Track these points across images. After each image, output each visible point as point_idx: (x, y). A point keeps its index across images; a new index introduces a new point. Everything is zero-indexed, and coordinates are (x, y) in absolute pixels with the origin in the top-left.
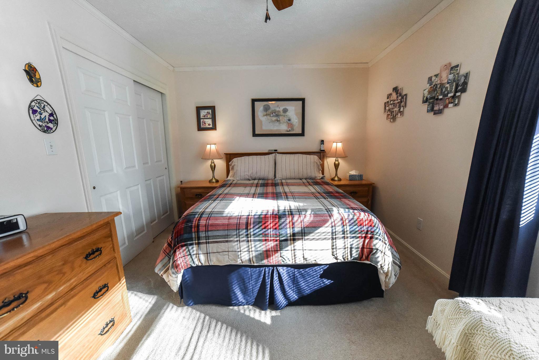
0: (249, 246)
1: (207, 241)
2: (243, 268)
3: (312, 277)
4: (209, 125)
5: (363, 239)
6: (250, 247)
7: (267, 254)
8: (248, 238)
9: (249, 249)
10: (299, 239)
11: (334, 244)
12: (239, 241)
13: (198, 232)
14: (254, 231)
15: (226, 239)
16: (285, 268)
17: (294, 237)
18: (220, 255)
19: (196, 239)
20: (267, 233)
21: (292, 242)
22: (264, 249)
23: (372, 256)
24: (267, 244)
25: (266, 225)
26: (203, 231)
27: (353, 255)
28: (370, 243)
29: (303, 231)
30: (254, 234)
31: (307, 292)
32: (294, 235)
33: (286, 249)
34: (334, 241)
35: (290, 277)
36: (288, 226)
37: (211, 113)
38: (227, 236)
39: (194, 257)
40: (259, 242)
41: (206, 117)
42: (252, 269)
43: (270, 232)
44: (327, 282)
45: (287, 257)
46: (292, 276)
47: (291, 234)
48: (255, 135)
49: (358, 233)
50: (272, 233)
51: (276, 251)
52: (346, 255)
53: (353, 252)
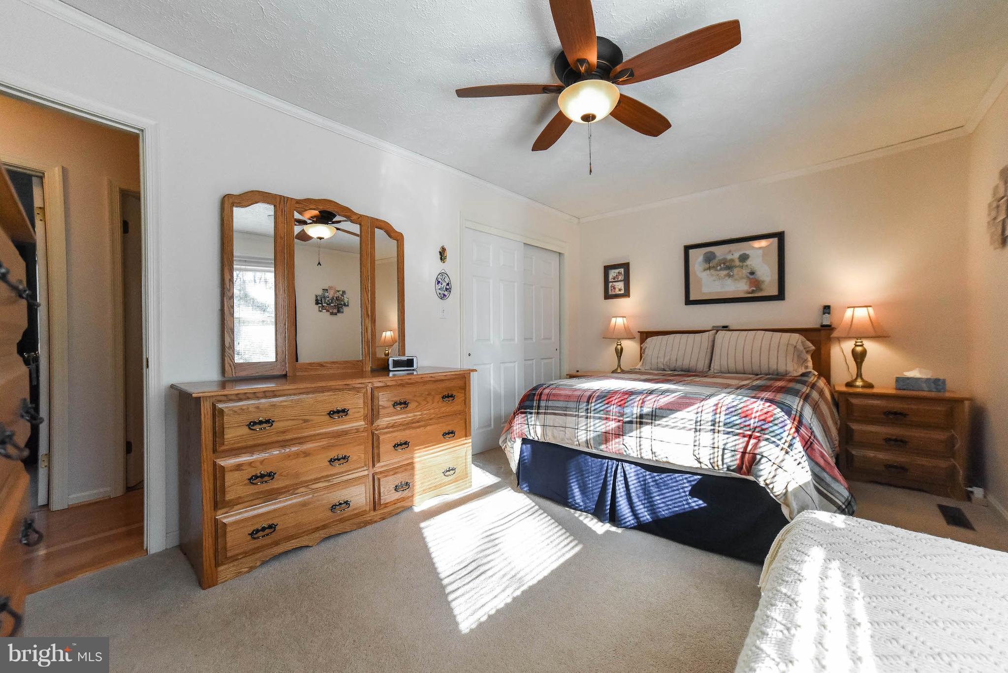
0: (587, 424)
1: (546, 411)
2: (583, 455)
3: (670, 490)
4: (620, 290)
5: (746, 439)
6: (589, 425)
7: (605, 437)
8: (588, 413)
9: (587, 428)
10: (647, 424)
11: (697, 438)
12: (577, 416)
13: (539, 400)
14: (595, 405)
15: (564, 412)
16: (633, 466)
17: (641, 420)
18: (557, 430)
19: (536, 408)
20: (609, 409)
21: (638, 425)
22: (604, 430)
23: (755, 467)
24: (608, 424)
25: (610, 400)
26: (543, 400)
27: (725, 461)
28: (756, 446)
29: (654, 413)
30: (594, 410)
31: (663, 513)
32: (641, 416)
33: (631, 434)
34: (698, 433)
35: (639, 482)
36: (636, 404)
37: (623, 273)
38: (566, 409)
39: (531, 427)
40: (598, 421)
41: (616, 280)
42: (593, 459)
43: (613, 409)
44: (693, 504)
45: (630, 446)
46: (643, 481)
47: (638, 415)
48: (688, 302)
49: (738, 427)
51: (618, 435)
52: (716, 459)
53: (725, 456)
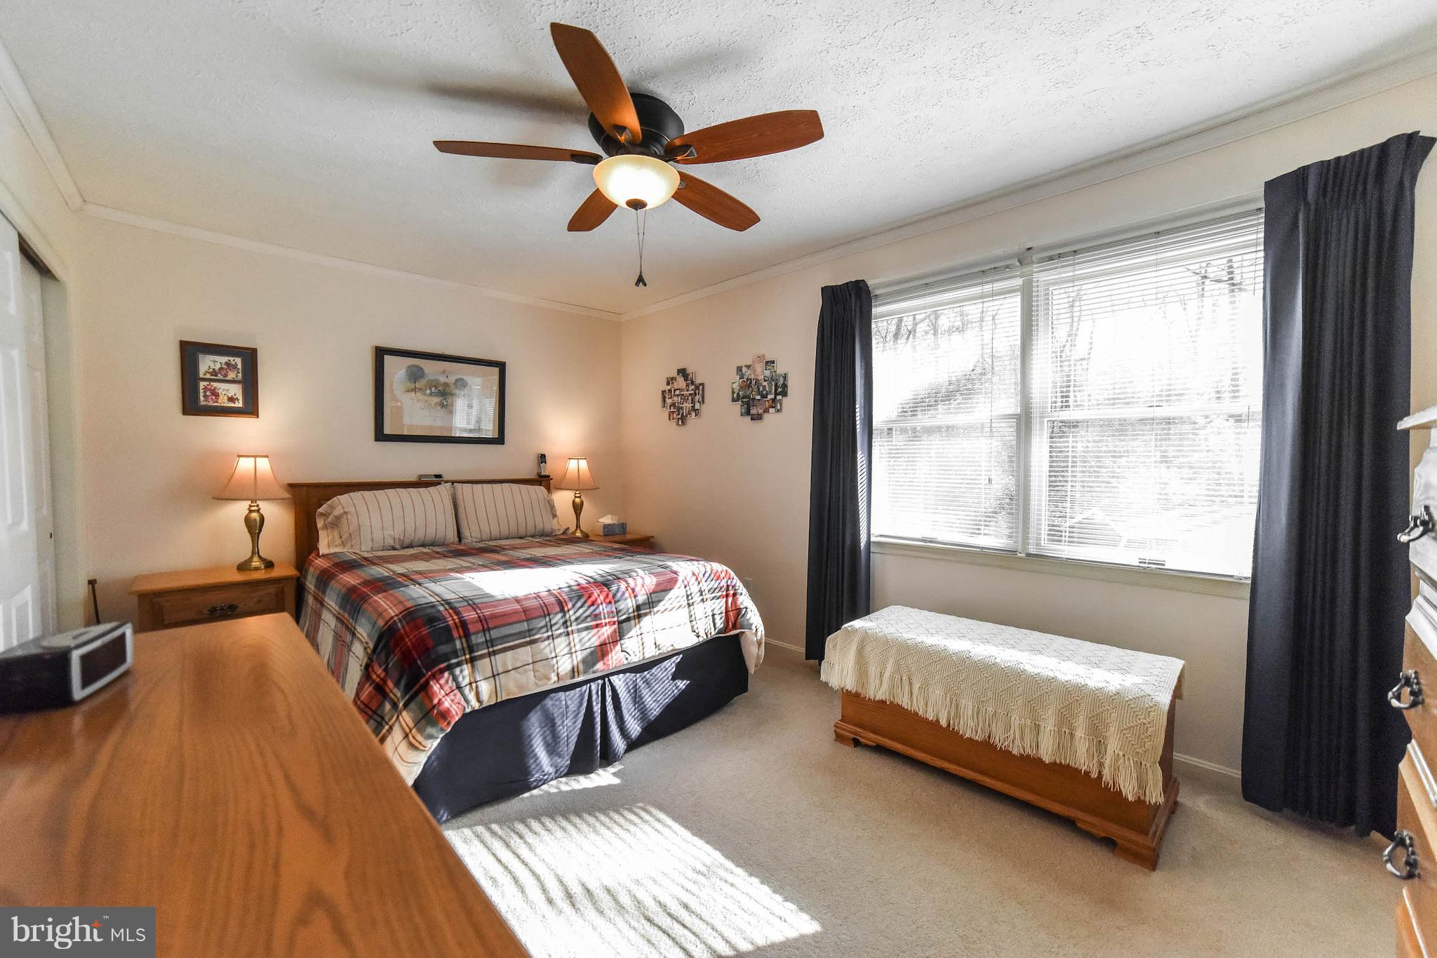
0: (569, 644)
1: (491, 650)
2: (553, 695)
3: (660, 683)
4: (231, 399)
5: (725, 599)
6: (572, 644)
7: (601, 651)
8: (567, 627)
9: (571, 649)
10: (646, 614)
11: (692, 613)
12: (551, 638)
13: (467, 635)
14: (575, 613)
15: (528, 638)
16: (621, 675)
17: (639, 612)
18: (518, 673)
19: (467, 652)
20: (597, 612)
21: (637, 620)
22: (597, 643)
23: (742, 619)
24: (600, 633)
25: (592, 599)
26: (477, 633)
27: (717, 626)
28: (734, 602)
29: (650, 601)
30: (576, 619)
31: (655, 713)
32: (638, 608)
33: (629, 635)
34: (692, 608)
35: (629, 691)
36: (627, 595)
37: (239, 366)
38: (530, 632)
39: (467, 690)
40: (586, 632)
41: (220, 377)
42: (567, 693)
43: (603, 609)
44: (681, 686)
45: (631, 649)
46: (633, 688)
47: (635, 608)
48: (380, 436)
49: (717, 590)
50: (605, 611)
51: (615, 642)
52: (709, 628)
53: (716, 621)
